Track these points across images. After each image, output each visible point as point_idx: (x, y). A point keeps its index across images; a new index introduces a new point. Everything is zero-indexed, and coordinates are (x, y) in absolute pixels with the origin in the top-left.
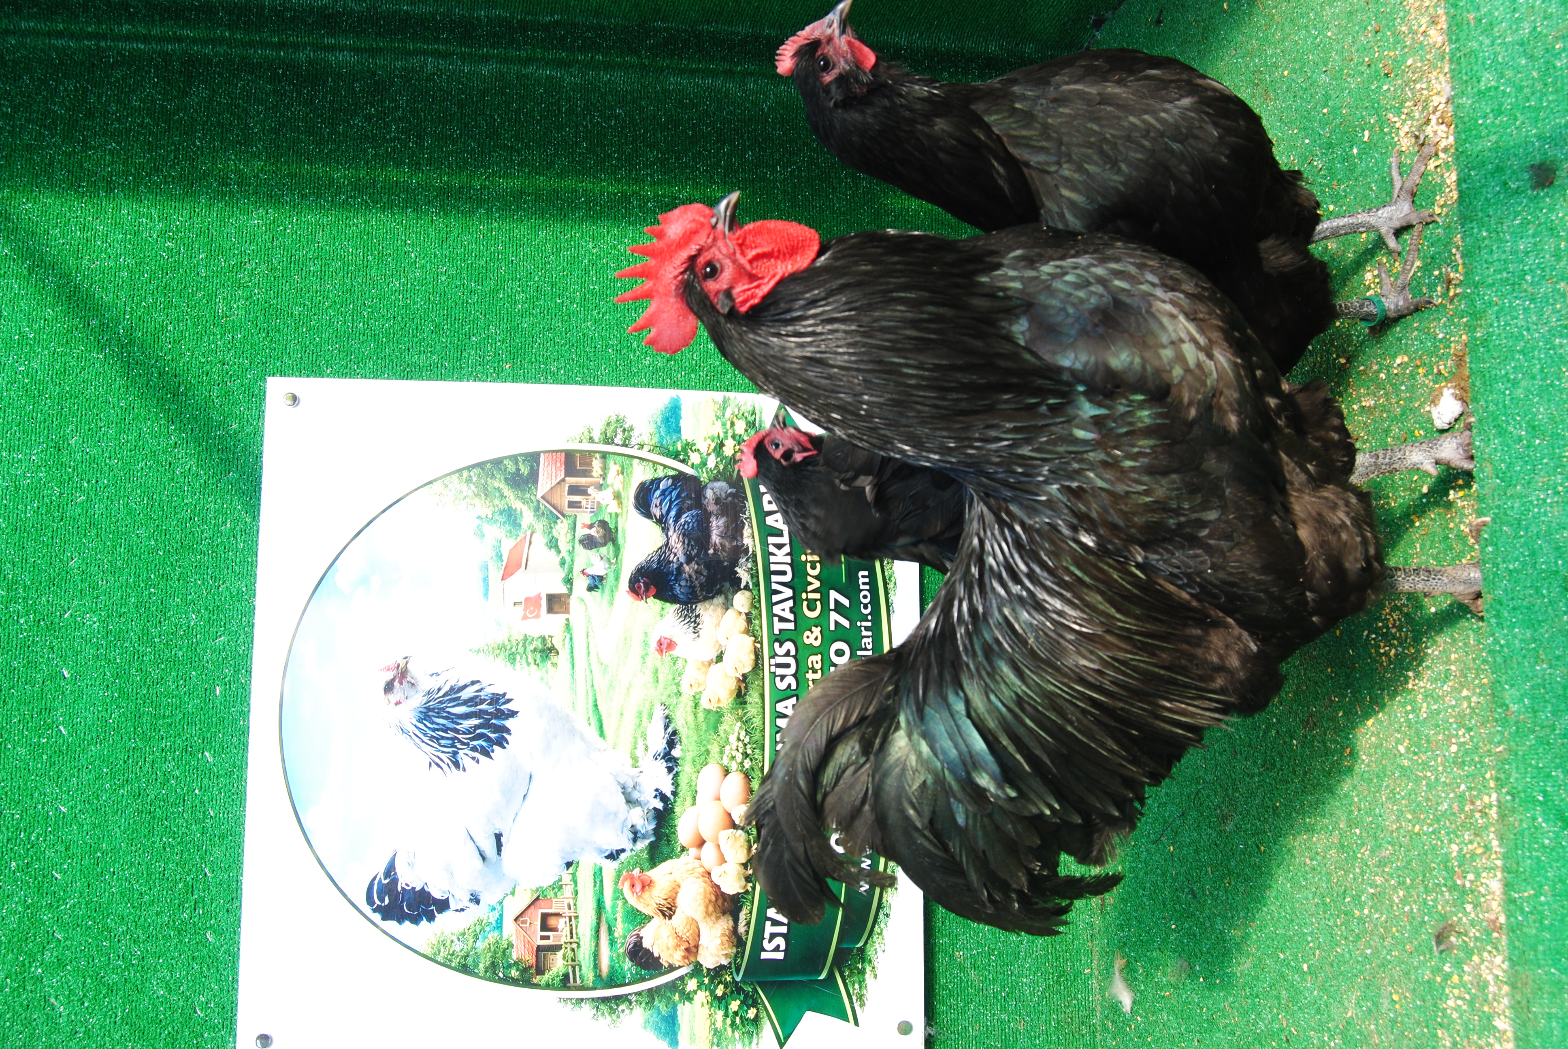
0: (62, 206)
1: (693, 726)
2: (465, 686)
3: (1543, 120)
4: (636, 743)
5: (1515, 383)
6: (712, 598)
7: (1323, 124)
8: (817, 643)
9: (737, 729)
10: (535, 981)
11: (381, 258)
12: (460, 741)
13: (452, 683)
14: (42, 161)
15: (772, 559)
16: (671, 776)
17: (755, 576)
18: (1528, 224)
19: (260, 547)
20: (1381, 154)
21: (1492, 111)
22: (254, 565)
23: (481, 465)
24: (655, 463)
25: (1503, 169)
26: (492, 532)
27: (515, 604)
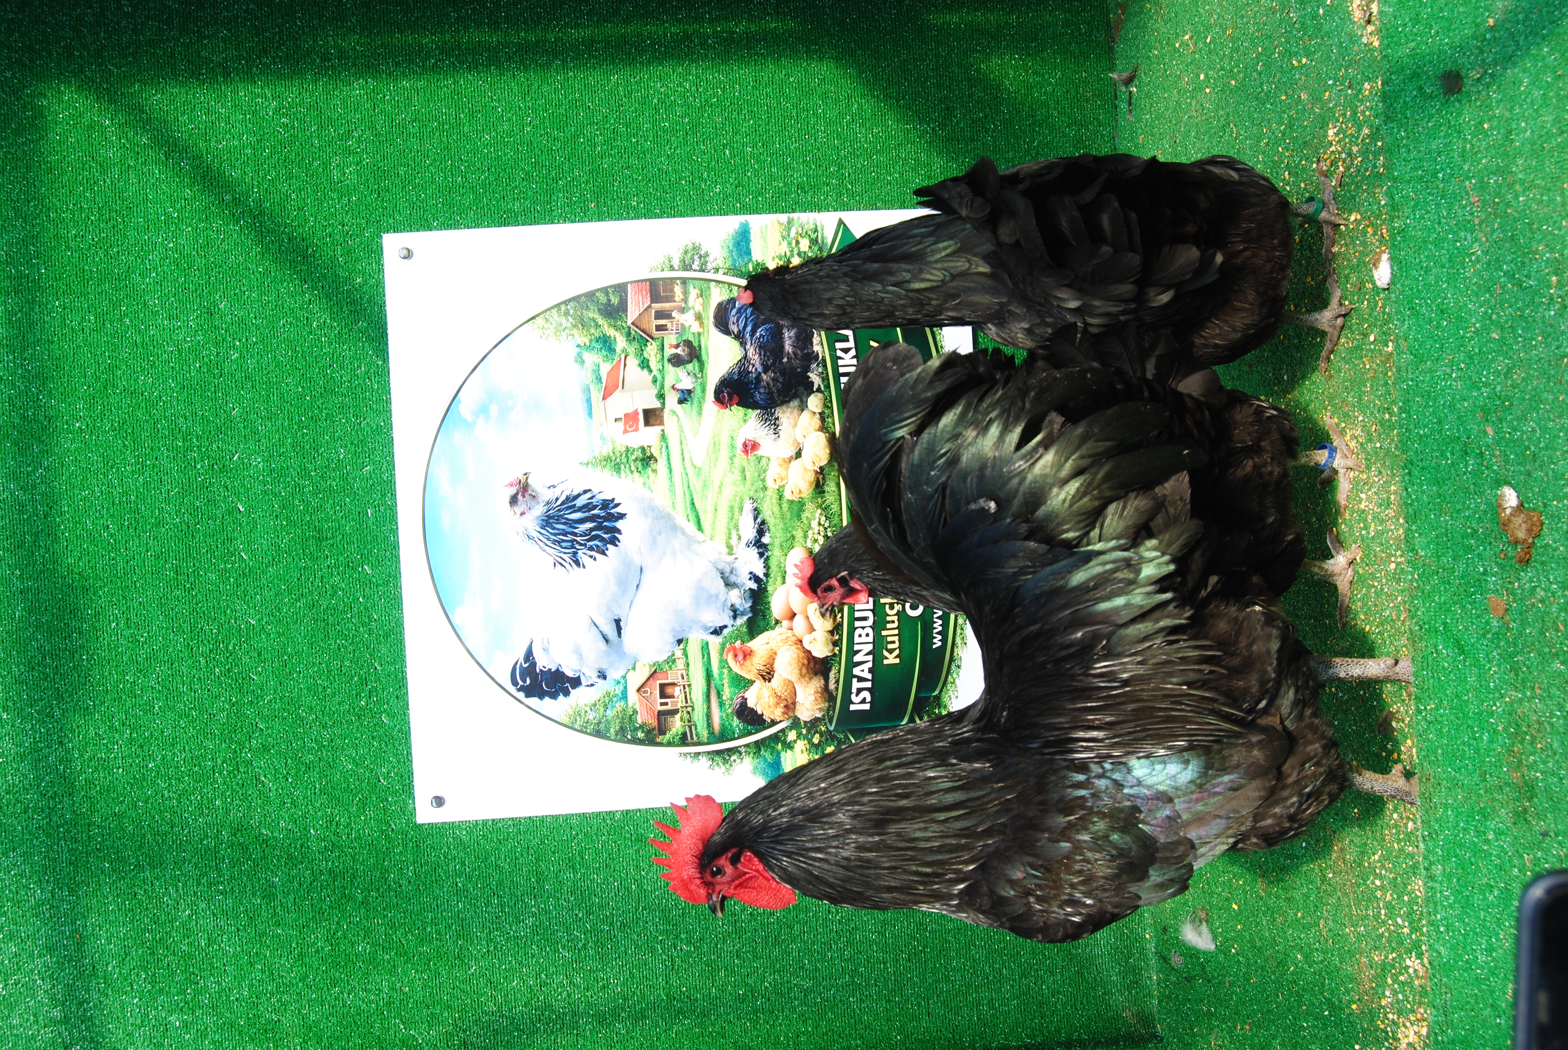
0: (187, 94)
1: (778, 516)
2: (579, 495)
3: (1455, 30)
4: (730, 534)
5: (1427, 270)
6: (789, 402)
9: (817, 515)
10: (658, 740)
11: (472, 114)
12: (578, 543)
13: (567, 493)
14: (164, 54)
15: (840, 362)
16: (762, 560)
17: (825, 379)
18: (1440, 126)
19: (391, 385)
20: (1340, 20)
21: (1411, 20)
22: (388, 402)
23: (575, 299)
24: (730, 284)
25: (1419, 75)
26: (592, 358)
27: (616, 420)
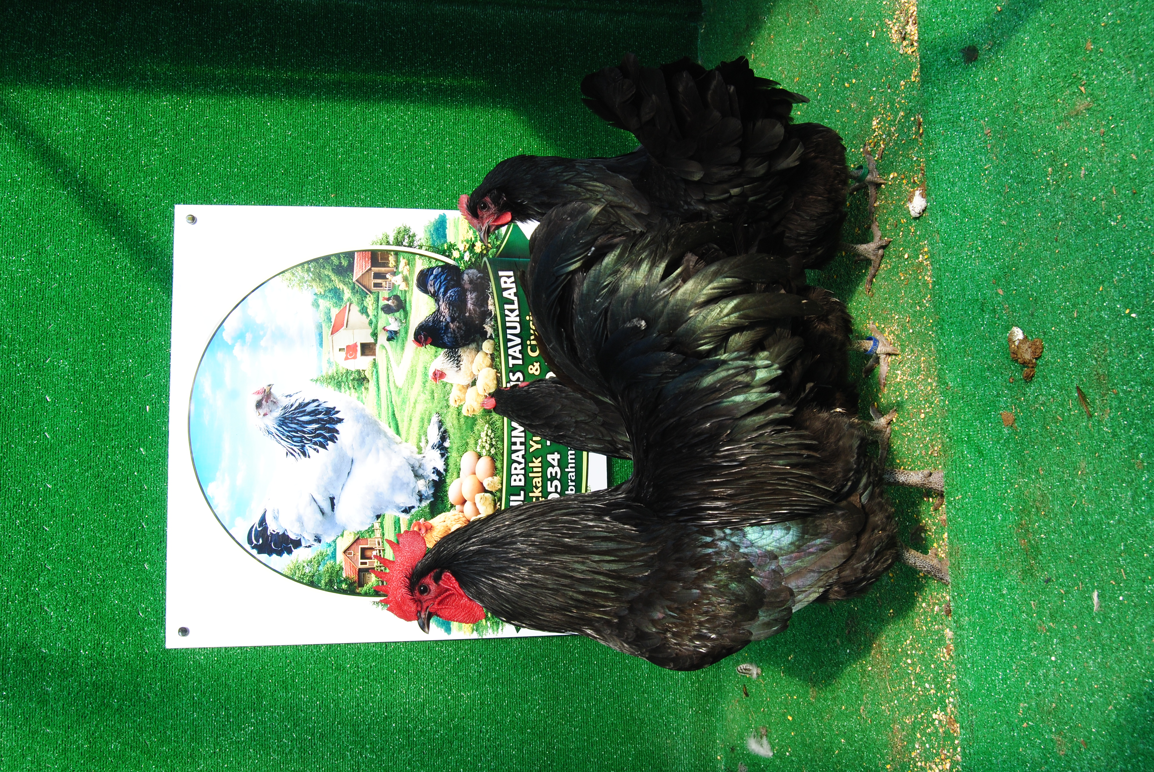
0: (37, 94)
1: (457, 427)
2: (309, 403)
3: (972, 19)
4: (420, 438)
5: (954, 184)
6: (469, 344)
7: (849, 27)
8: (537, 373)
9: (486, 429)
10: (358, 591)
11: (248, 126)
12: (306, 438)
13: (300, 401)
14: (22, 64)
15: (507, 319)
16: (443, 459)
17: (496, 330)
18: (962, 84)
19: (173, 315)
20: (882, 45)
21: (941, 13)
22: (169, 327)
23: (316, 260)
24: (430, 258)
25: (947, 50)
26: (324, 304)
27: (340, 350)
